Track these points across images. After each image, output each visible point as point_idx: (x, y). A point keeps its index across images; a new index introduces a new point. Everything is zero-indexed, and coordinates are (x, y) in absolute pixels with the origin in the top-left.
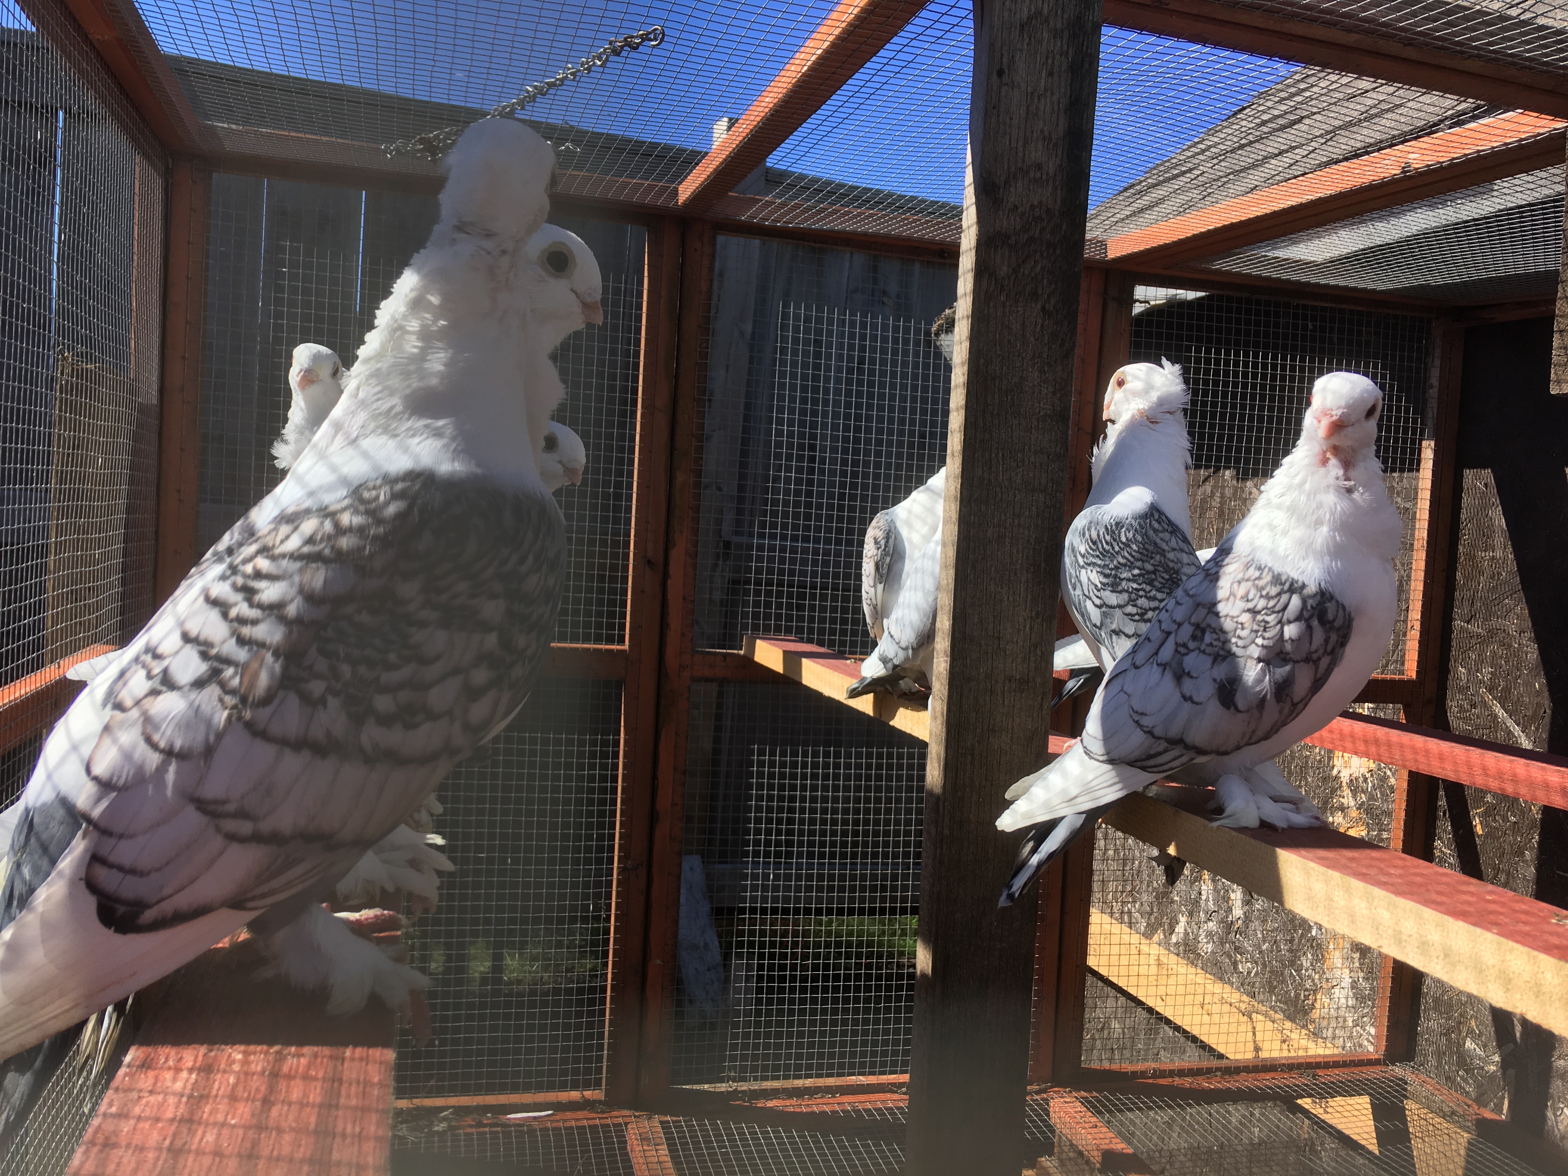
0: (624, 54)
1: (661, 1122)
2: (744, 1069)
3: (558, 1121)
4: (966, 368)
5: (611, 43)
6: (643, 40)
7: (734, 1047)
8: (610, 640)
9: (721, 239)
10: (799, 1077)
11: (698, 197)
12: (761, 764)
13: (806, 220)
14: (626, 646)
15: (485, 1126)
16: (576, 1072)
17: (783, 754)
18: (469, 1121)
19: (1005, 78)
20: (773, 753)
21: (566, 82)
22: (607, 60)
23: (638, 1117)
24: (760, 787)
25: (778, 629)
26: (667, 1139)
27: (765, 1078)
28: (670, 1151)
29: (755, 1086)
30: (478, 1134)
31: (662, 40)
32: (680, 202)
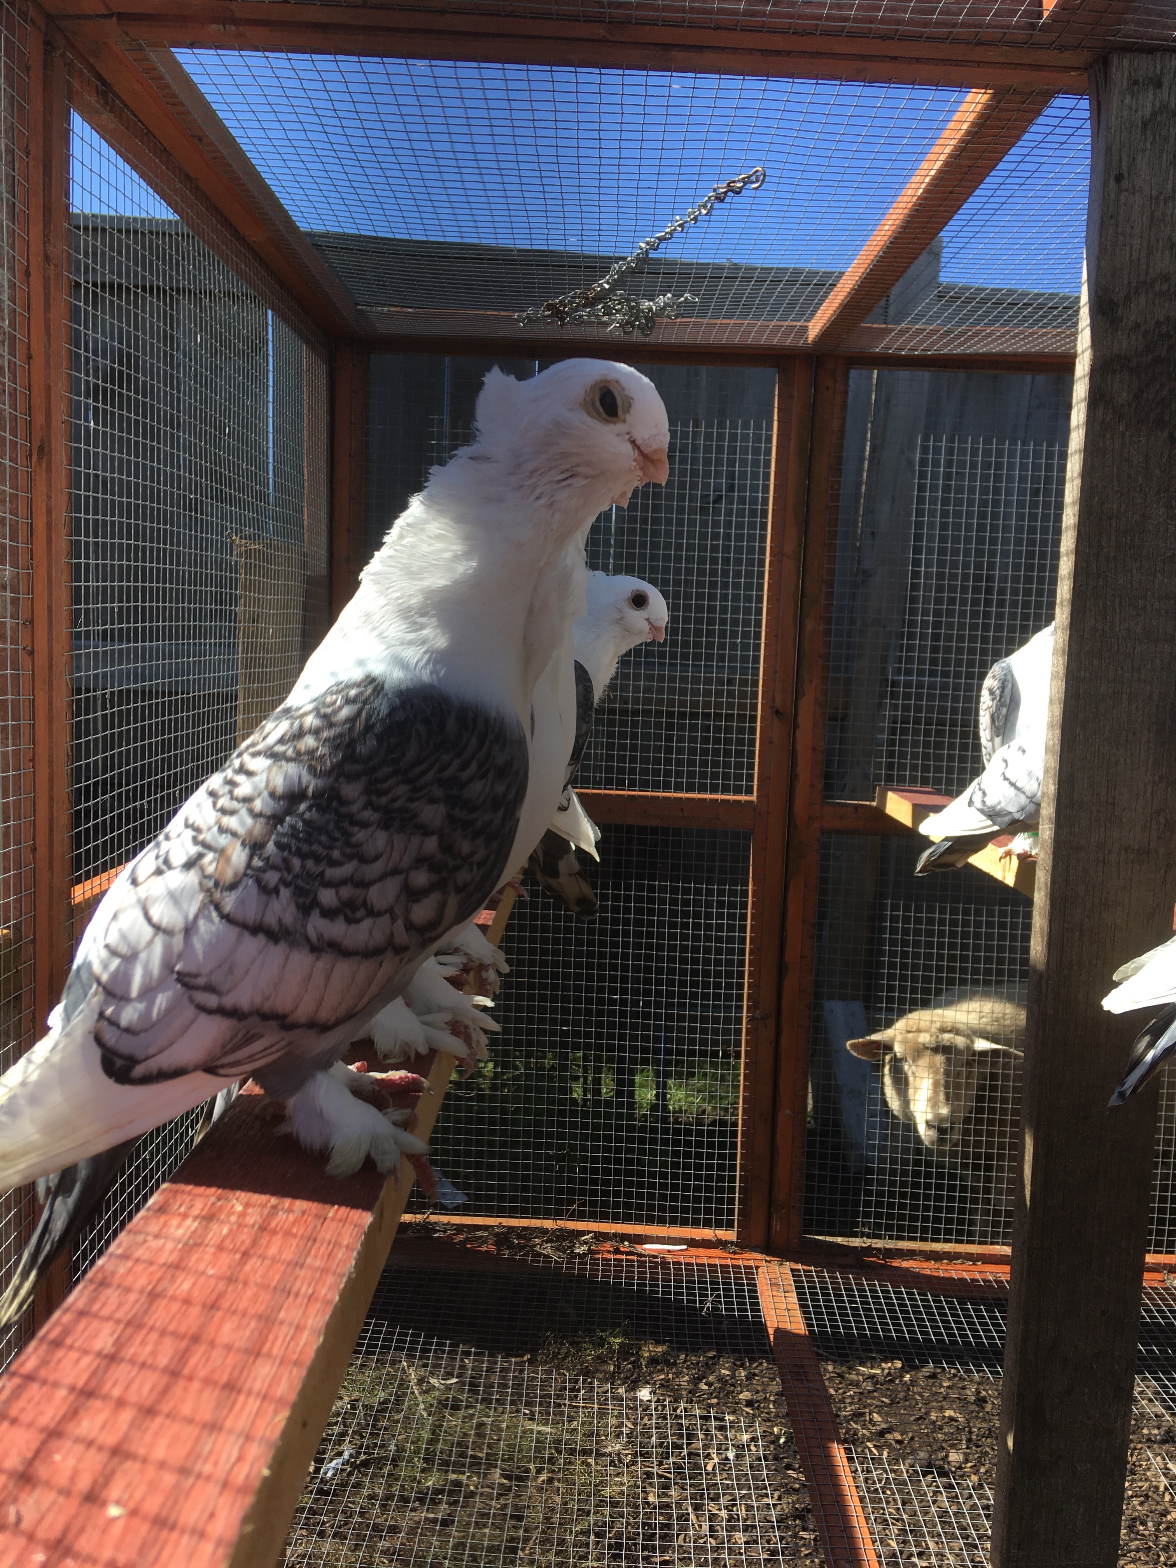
0: (727, 200)
1: (792, 1270)
2: (878, 1226)
3: (691, 1257)
4: (1077, 508)
5: (715, 190)
6: (745, 183)
7: (867, 1204)
8: (738, 790)
9: (854, 374)
10: (937, 1240)
11: (826, 334)
12: (894, 919)
13: (946, 345)
14: (754, 798)
15: (622, 1253)
16: (708, 1211)
17: (918, 910)
18: (608, 1246)
19: (1125, 184)
20: (907, 909)
21: (675, 235)
22: (712, 207)
23: (770, 1262)
24: (893, 942)
25: (913, 780)
26: (797, 1287)
27: (900, 1238)
28: (799, 1300)
29: (891, 1244)
30: (615, 1260)
31: (763, 181)
32: (810, 339)
